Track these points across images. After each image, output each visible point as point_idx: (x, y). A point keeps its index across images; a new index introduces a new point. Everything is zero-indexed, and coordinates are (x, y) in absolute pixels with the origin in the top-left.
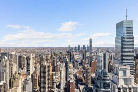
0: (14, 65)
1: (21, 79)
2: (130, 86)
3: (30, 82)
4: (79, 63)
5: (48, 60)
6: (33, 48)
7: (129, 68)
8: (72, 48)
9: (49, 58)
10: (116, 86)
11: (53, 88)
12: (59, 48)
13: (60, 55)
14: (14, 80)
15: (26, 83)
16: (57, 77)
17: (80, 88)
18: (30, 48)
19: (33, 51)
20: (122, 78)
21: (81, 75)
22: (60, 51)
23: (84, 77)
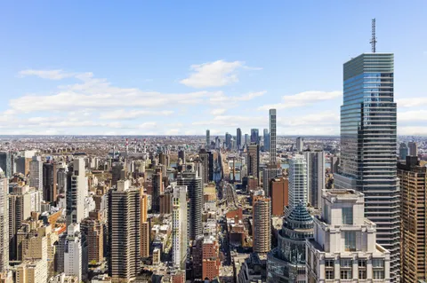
0: (27, 193)
1: (49, 235)
2: (361, 254)
3: (76, 246)
4: (236, 183)
5: (142, 175)
6: (93, 137)
7: (361, 200)
8: (217, 138)
9: (143, 169)
10: (321, 255)
11: (151, 264)
12: (176, 137)
13: (179, 161)
14: (27, 238)
15: (65, 249)
16: (164, 228)
17: (233, 263)
18: (85, 137)
19: (93, 147)
20: (338, 230)
21: (240, 222)
22: (179, 148)
23: (250, 228)
